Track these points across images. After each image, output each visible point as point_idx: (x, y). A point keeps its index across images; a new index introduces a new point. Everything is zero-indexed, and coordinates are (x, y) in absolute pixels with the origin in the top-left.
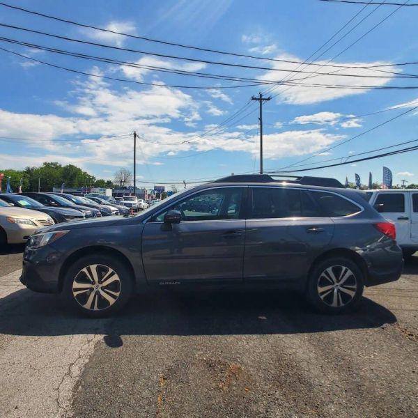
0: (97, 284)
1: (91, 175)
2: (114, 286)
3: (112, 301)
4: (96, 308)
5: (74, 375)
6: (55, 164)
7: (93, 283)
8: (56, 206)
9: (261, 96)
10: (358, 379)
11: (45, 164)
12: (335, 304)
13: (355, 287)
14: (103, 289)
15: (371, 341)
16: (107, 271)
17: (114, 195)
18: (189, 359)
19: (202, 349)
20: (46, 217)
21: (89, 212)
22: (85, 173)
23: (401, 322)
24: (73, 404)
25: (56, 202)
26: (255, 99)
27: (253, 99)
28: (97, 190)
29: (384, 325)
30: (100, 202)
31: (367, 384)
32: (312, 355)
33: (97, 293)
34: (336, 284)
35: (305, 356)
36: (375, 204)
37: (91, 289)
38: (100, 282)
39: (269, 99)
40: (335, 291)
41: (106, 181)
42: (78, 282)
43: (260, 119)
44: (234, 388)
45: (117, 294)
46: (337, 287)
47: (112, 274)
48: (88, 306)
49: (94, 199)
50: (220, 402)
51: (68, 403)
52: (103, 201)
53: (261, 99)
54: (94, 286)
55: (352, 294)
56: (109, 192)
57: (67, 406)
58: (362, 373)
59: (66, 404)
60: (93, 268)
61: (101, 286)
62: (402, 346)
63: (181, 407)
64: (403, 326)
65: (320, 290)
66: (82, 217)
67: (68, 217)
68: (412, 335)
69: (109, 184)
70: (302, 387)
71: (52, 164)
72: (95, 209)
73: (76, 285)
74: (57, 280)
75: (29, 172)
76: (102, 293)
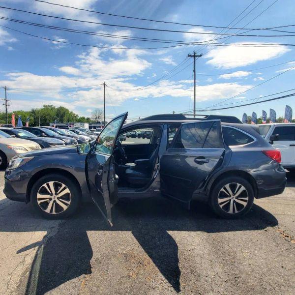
0: (54, 195)
1: (76, 114)
2: (66, 197)
3: (65, 207)
4: (54, 213)
5: (27, 263)
6: (51, 106)
7: (52, 194)
8: (45, 137)
9: (195, 53)
10: (237, 272)
11: (44, 106)
12: (231, 211)
13: (247, 199)
14: (58, 198)
15: (254, 241)
16: (61, 186)
17: (90, 128)
18: (113, 253)
19: (124, 244)
20: (35, 145)
21: (68, 141)
22: (71, 112)
23: (282, 225)
24: (18, 287)
25: (46, 134)
26: (190, 56)
27: (189, 56)
28: (78, 125)
29: (267, 228)
30: (78, 133)
31: (243, 276)
32: (206, 251)
33: (55, 201)
34: (232, 196)
35: (200, 252)
36: (273, 134)
37: (50, 199)
38: (56, 194)
39: (201, 56)
40: (232, 202)
41: (86, 118)
42: (40, 194)
43: (194, 71)
44: (141, 276)
45: (69, 203)
46: (233, 198)
47: (65, 188)
48: (48, 210)
49: (74, 131)
50: (127, 287)
51: (15, 286)
52: (80, 132)
53: (195, 56)
54: (52, 197)
55: (245, 204)
56: (87, 126)
57: (14, 288)
58: (241, 267)
59: (13, 286)
60: (51, 183)
61: (57, 196)
62: (277, 245)
63: (97, 290)
64: (282, 229)
65: (220, 201)
66: (62, 144)
67: (52, 144)
68: (288, 237)
69: (88, 120)
70: (192, 278)
71: (49, 106)
72: (73, 139)
73: (39, 196)
74: (26, 192)
75: (33, 112)
76: (58, 202)
